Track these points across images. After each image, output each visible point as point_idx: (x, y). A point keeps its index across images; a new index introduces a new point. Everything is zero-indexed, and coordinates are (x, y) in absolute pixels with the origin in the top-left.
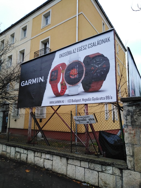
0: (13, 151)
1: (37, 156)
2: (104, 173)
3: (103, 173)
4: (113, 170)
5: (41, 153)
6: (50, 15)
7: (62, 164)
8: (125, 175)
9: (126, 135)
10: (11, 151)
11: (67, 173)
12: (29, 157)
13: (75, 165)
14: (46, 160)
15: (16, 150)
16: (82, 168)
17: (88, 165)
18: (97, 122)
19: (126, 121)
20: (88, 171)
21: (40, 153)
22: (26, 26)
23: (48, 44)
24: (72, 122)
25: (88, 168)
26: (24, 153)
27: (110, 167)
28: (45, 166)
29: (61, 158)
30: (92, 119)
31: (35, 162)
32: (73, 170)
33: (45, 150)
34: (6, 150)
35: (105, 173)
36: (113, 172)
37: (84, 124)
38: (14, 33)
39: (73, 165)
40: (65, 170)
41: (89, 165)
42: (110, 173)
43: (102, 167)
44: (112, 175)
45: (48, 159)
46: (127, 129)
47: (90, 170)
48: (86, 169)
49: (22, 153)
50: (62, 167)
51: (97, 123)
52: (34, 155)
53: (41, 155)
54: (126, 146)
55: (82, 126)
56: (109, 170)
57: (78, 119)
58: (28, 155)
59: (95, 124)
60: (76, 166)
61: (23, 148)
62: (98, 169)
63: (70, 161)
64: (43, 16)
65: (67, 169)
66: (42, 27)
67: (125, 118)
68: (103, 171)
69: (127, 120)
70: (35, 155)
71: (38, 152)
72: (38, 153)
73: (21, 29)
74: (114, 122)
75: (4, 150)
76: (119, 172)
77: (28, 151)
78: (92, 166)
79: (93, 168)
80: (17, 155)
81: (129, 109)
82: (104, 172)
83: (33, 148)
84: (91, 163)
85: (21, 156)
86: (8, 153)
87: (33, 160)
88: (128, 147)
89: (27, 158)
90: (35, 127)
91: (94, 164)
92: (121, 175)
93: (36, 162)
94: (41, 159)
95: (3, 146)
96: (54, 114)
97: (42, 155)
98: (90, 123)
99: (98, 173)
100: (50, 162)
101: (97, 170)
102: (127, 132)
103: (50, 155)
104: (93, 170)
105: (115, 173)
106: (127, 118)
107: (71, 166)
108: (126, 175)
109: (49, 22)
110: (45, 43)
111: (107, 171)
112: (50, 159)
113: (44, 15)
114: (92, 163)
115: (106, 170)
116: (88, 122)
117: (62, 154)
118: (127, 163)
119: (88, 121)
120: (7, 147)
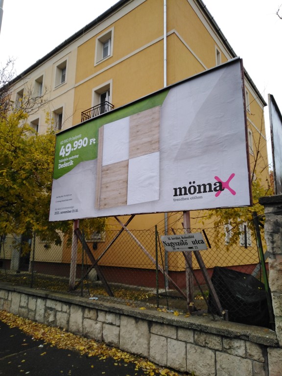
0: (41, 307)
1: (89, 316)
2: (227, 355)
3: (224, 355)
4: (246, 347)
5: (97, 310)
6: (110, 39)
7: (139, 335)
8: (274, 358)
9: (272, 273)
10: (36, 306)
11: (149, 352)
12: (72, 320)
13: (165, 337)
14: (107, 326)
15: (47, 305)
16: (180, 342)
17: (194, 337)
18: (210, 247)
19: (271, 244)
20: (193, 349)
21: (95, 312)
22: (65, 62)
23: (109, 95)
24: (159, 248)
25: (193, 342)
26: (63, 311)
27: (239, 341)
28: (104, 337)
29: (137, 322)
30: (200, 242)
31: (84, 330)
32: (163, 346)
33: (105, 305)
34: (27, 304)
35: (230, 354)
36: (246, 351)
37: (183, 252)
38: (42, 76)
39: (161, 337)
40: (146, 346)
41: (196, 337)
42: (241, 354)
43: (222, 341)
44: (245, 358)
45: (111, 324)
46: (274, 262)
47: (197, 347)
48: (189, 346)
49: (59, 311)
50: (140, 340)
51: (209, 249)
52: (83, 316)
53: (96, 314)
54: (273, 297)
55: (180, 256)
56: (239, 347)
57: (169, 242)
58: (71, 316)
59: (204, 251)
60: (167, 338)
61: (60, 301)
62: (213, 345)
63: (155, 329)
64: (97, 41)
65: (149, 344)
66: (95, 62)
67: (270, 238)
68: (224, 350)
69: (273, 242)
70: (85, 316)
71: (90, 309)
72: (89, 312)
73: (55, 68)
74: (246, 247)
75: (23, 304)
76: (259, 354)
77: (70, 307)
78: (202, 338)
79: (204, 343)
80: (49, 314)
81: (277, 220)
82: (228, 353)
83: (80, 301)
84: (198, 333)
85: (58, 317)
86: (32, 311)
87: (81, 326)
88: (276, 300)
89: (68, 322)
90: (85, 258)
91: (205, 336)
92: (263, 359)
93: (87, 329)
94: (96, 323)
95: (21, 297)
96: (121, 232)
97: (97, 316)
98: (194, 249)
99: (215, 354)
100: (115, 330)
101: (212, 347)
102: (275, 267)
103: (114, 315)
104: (204, 347)
105: (250, 355)
106: (273, 239)
107: (157, 339)
108: (274, 360)
109: (110, 52)
110: (102, 94)
111: (234, 349)
112: (114, 323)
113: (99, 40)
114: (201, 333)
115: (230, 348)
116: (191, 248)
117: (139, 313)
118: (277, 333)
119: (191, 245)
120: (28, 299)
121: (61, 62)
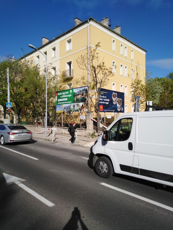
6: (71, 41)
9: (87, 121)
22: (55, 47)
38: (46, 51)
44: (84, 132)
66: (66, 51)
73: (51, 49)
77: (62, 129)
79: (80, 131)
109: (71, 48)
113: (67, 41)
121: (53, 47)
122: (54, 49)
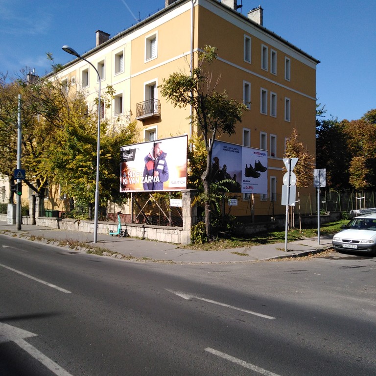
1: (138, 230)
3: (173, 235)
6: (155, 39)
7: (154, 233)
8: (182, 233)
13: (160, 233)
16: (164, 233)
22: (122, 52)
25: (167, 233)
27: (176, 230)
29: (153, 230)
31: (137, 235)
32: (160, 236)
38: (104, 60)
42: (177, 234)
43: (173, 231)
58: (132, 231)
63: (158, 231)
65: (156, 236)
66: (145, 59)
71: (138, 227)
73: (114, 56)
77: (132, 228)
78: (169, 231)
83: (135, 225)
101: (171, 233)
102: (184, 209)
110: (151, 87)
113: (147, 39)
121: (118, 51)
122: (120, 56)
